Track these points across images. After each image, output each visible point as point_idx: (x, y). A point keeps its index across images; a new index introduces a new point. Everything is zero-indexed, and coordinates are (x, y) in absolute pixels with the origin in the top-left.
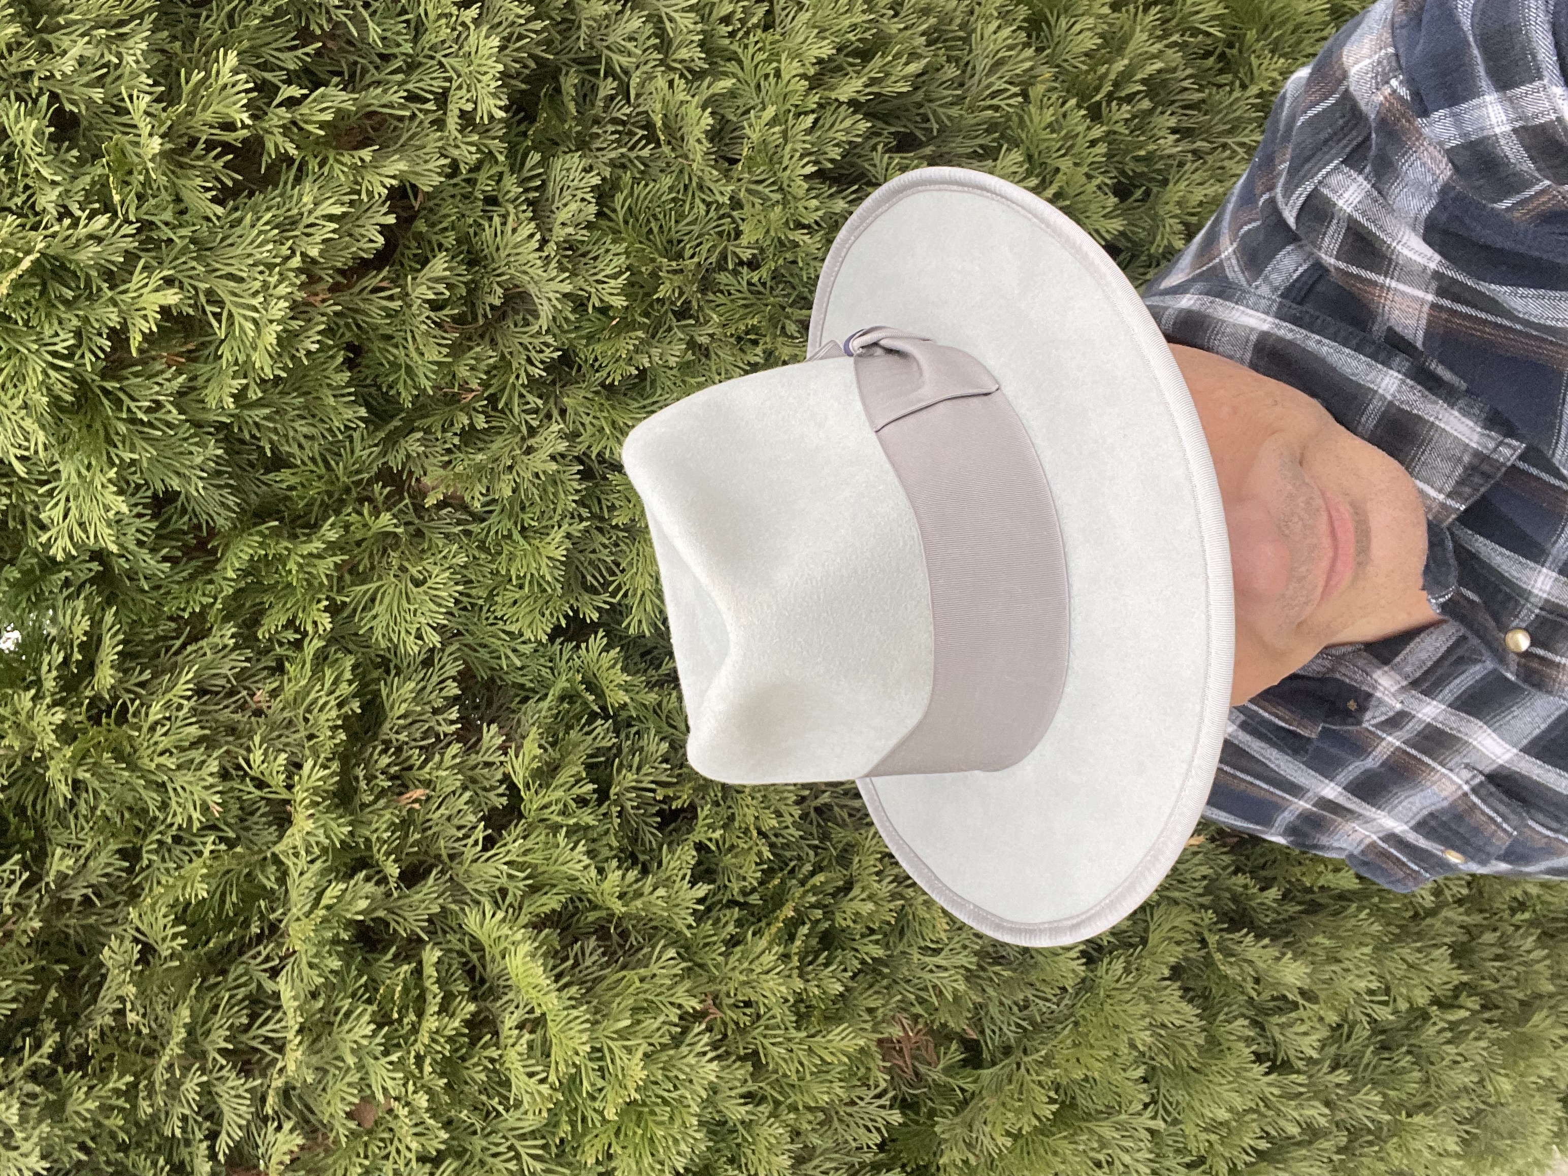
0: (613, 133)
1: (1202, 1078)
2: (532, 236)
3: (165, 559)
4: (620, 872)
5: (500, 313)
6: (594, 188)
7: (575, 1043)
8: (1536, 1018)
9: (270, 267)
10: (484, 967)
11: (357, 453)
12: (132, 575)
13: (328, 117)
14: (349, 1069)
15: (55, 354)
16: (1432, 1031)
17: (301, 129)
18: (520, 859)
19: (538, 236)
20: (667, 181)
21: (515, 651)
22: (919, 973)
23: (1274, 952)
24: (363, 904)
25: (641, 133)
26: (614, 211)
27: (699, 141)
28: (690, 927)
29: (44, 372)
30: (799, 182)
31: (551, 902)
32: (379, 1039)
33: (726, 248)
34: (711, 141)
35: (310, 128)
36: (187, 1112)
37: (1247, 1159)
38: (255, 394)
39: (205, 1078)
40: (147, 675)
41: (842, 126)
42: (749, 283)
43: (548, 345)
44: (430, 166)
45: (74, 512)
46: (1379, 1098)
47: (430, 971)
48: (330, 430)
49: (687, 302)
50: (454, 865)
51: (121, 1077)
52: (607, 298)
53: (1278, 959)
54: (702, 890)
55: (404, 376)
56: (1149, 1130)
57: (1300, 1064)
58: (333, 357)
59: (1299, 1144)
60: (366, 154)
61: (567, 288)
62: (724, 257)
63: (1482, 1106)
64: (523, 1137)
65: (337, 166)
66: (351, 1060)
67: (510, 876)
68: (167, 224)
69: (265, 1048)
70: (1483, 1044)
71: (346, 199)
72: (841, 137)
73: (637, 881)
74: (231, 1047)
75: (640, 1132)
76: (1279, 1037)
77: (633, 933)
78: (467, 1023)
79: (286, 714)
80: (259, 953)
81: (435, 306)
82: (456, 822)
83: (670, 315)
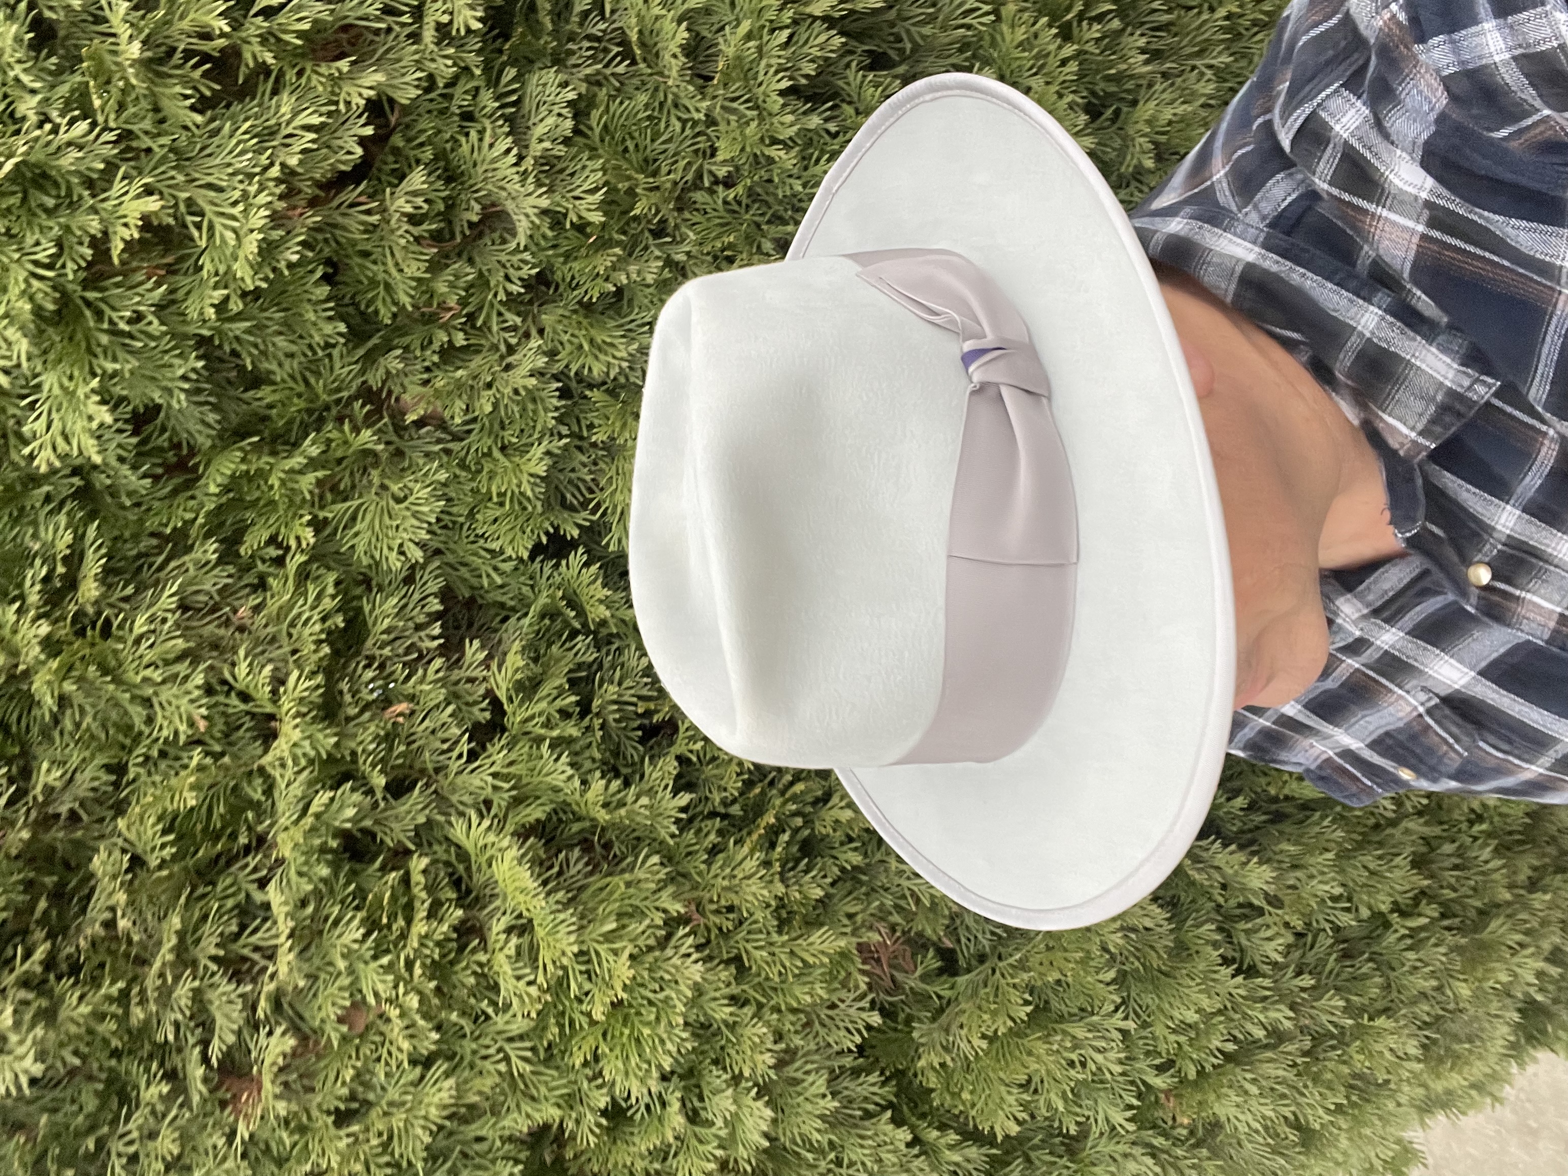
0: (588, 49)
1: (1172, 981)
2: (508, 151)
3: (145, 476)
4: (603, 782)
5: (478, 229)
6: (570, 103)
7: (563, 945)
8: (1494, 925)
9: (251, 176)
10: (470, 877)
11: (337, 372)
12: (113, 491)
13: (305, 26)
14: (339, 974)
15: (36, 263)
16: (1392, 938)
17: (279, 40)
18: (505, 771)
19: (515, 151)
20: (643, 98)
21: (496, 569)
22: (897, 881)
23: (1241, 857)
24: (350, 812)
25: (616, 49)
26: (591, 129)
27: (675, 56)
28: (673, 836)
29: (26, 281)
30: (774, 96)
31: (535, 813)
32: (370, 942)
33: (701, 166)
34: (687, 56)
35: (287, 37)
36: (180, 1017)
37: (1216, 1061)
38: (236, 305)
39: (197, 983)
40: (130, 590)
41: (817, 42)
42: (725, 202)
43: (526, 262)
44: (407, 79)
45: (56, 425)
46: (1342, 1003)
47: (417, 878)
48: (310, 346)
49: (663, 221)
50: (440, 777)
51: (113, 982)
52: (585, 214)
53: (1245, 864)
54: (685, 799)
55: (382, 293)
56: (1120, 1030)
57: (1266, 969)
58: (312, 272)
59: (1266, 1047)
60: (344, 65)
61: (544, 203)
62: (699, 176)
63: (1442, 1013)
64: (511, 1040)
65: (314, 77)
66: (341, 964)
67: (495, 788)
68: (146, 133)
69: (256, 956)
70: (1442, 950)
71: (324, 109)
72: (815, 52)
73: (619, 791)
74: (221, 953)
75: (627, 1032)
76: (1244, 942)
77: (616, 844)
78: (455, 929)
79: (270, 629)
80: (247, 865)
81: (414, 219)
82: (440, 734)
83: (647, 234)
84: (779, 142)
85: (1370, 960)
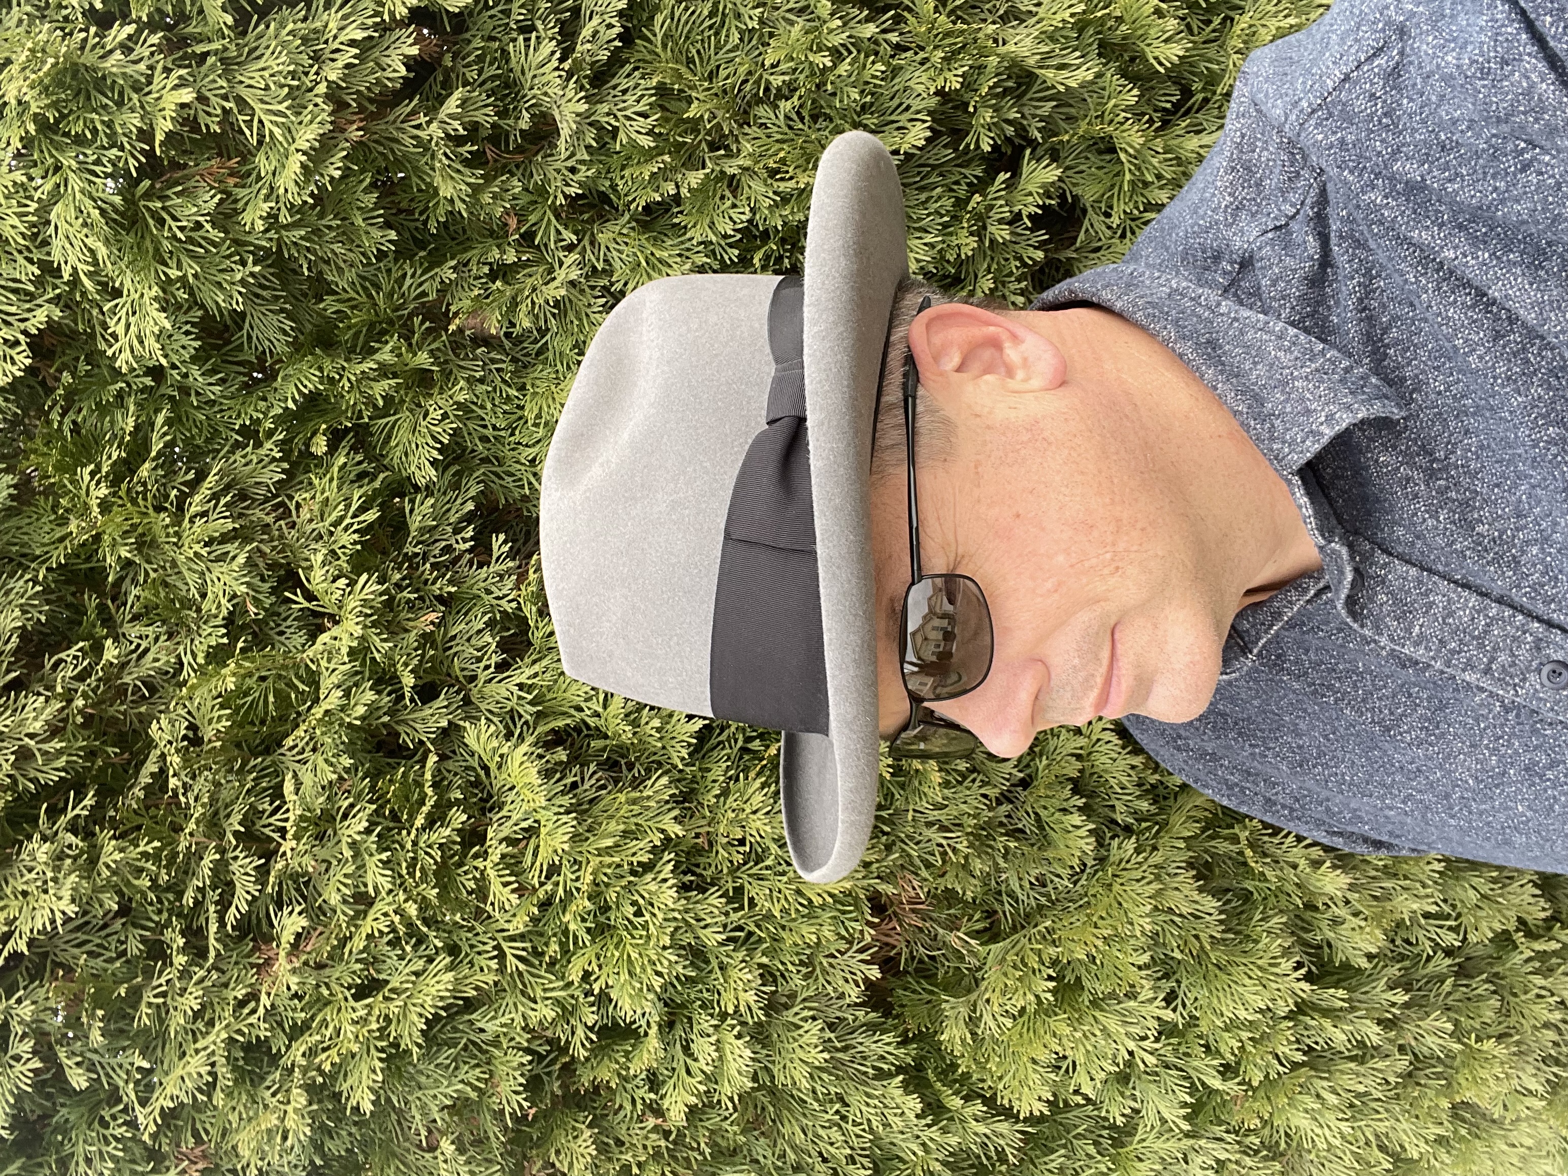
1: (1225, 976)
6: (620, 12)
10: (490, 783)
14: (346, 862)
16: (1518, 959)
19: (558, 55)
26: (653, 32)
28: (683, 760)
30: (824, 2)
32: (373, 836)
33: (761, 76)
36: (201, 885)
38: (285, 218)
39: (217, 857)
42: (788, 118)
45: (133, 327)
48: (365, 254)
50: (469, 685)
51: (150, 841)
54: (698, 724)
56: (1157, 1019)
58: (362, 181)
66: (347, 853)
67: (520, 698)
69: (274, 835)
71: (370, 22)
74: (243, 830)
78: (462, 833)
85: (1487, 981)
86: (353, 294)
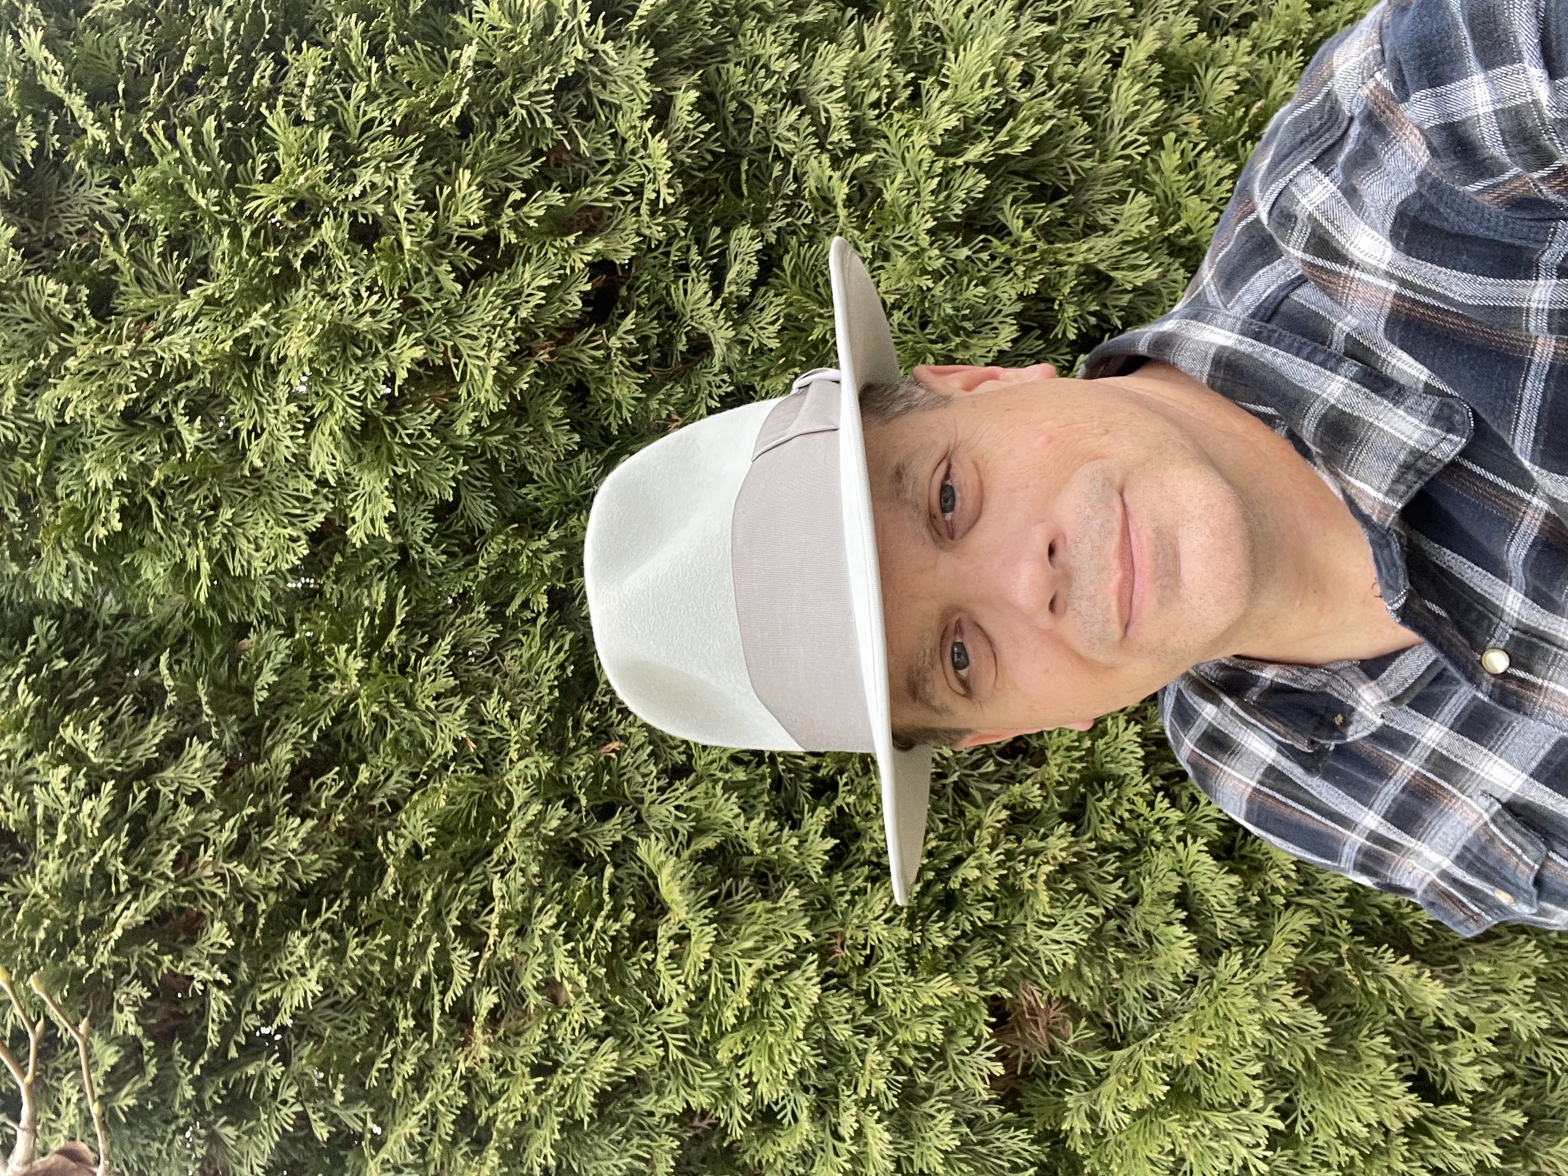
1: (1337, 1089)
2: (705, 295)
3: (443, 552)
5: (688, 357)
6: (759, 252)
9: (494, 327)
11: (583, 472)
12: (421, 564)
13: (541, 212)
14: (537, 952)
15: (352, 397)
17: (524, 225)
18: (686, 805)
19: (711, 294)
22: (1034, 944)
23: (1414, 969)
24: (556, 824)
26: (782, 269)
27: (841, 208)
28: (818, 874)
29: (344, 409)
30: (925, 234)
31: (708, 842)
32: (560, 930)
35: (530, 222)
36: (428, 971)
39: (440, 945)
40: (424, 641)
41: (968, 185)
43: (723, 381)
44: (627, 244)
47: (605, 884)
48: (555, 453)
51: (384, 936)
52: (764, 341)
53: (1419, 977)
54: (831, 843)
55: (613, 410)
57: (1465, 1096)
60: (571, 239)
61: (732, 334)
64: (672, 1030)
65: (551, 249)
66: (539, 945)
67: (678, 819)
68: (428, 300)
71: (556, 273)
72: (966, 195)
73: (775, 832)
74: (461, 924)
75: (759, 1038)
76: (1443, 1065)
77: (781, 878)
78: (629, 929)
81: (628, 353)
82: (641, 770)
84: (929, 273)
86: (549, 482)
